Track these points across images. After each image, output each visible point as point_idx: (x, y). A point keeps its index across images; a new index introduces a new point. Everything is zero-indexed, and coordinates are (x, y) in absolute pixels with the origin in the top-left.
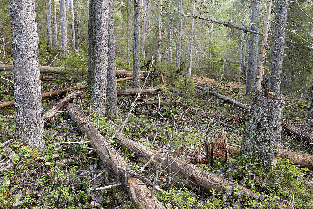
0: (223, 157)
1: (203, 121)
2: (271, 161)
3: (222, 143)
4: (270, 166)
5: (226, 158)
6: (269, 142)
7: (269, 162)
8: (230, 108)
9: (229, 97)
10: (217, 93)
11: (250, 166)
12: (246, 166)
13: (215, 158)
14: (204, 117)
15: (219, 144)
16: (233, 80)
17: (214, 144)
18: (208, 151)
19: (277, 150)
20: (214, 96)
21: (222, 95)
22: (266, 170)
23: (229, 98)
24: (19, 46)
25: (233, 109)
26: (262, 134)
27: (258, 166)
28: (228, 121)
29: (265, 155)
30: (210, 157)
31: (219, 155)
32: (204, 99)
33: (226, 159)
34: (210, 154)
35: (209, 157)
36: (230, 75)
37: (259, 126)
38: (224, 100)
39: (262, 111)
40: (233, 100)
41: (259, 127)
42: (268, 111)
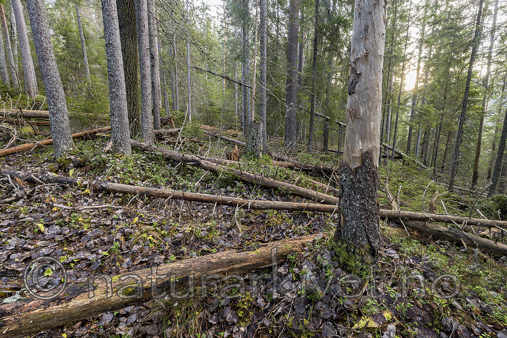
24: (117, 93)
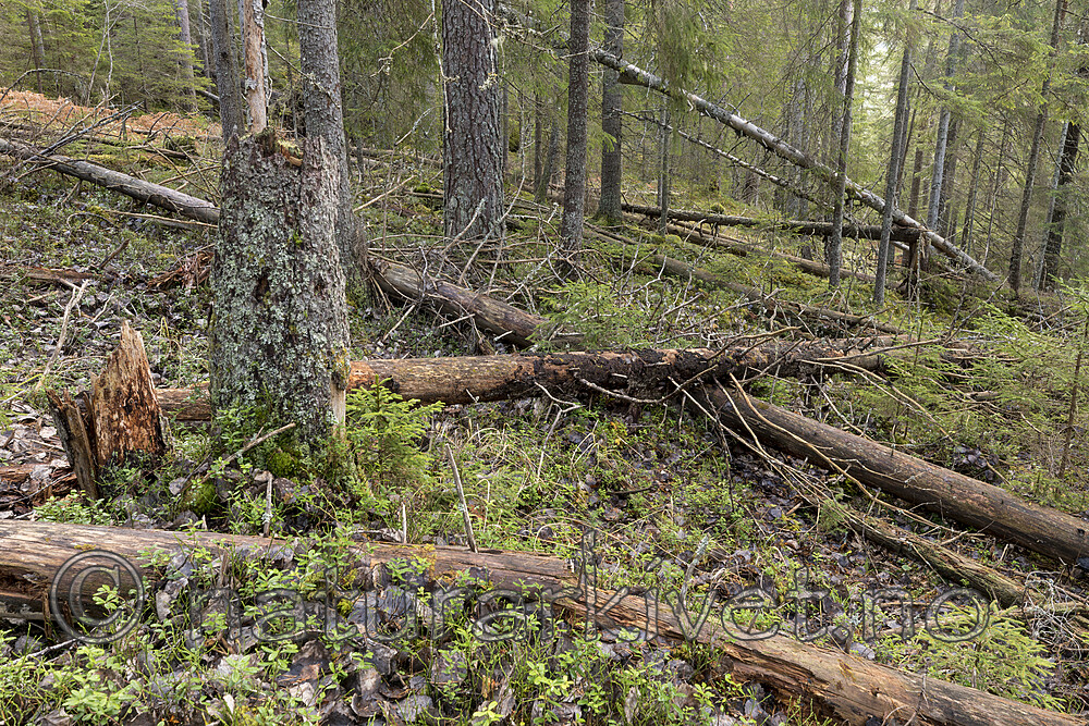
0: (147, 443)
1: (39, 304)
2: (324, 409)
3: (130, 386)
4: (325, 427)
5: (161, 443)
6: (309, 339)
7: (318, 416)
8: (165, 227)
9: (151, 180)
10: (90, 166)
11: (253, 447)
12: (239, 453)
13: (110, 456)
14: (45, 285)
15: (119, 391)
16: (164, 104)
17: (96, 397)
18: (69, 434)
19: (339, 363)
20: (81, 178)
21: (118, 174)
22: (313, 448)
23: (156, 186)
25: (178, 231)
26: (280, 314)
27: (285, 439)
28: (164, 287)
29: (300, 393)
30: (86, 458)
31: (127, 440)
32: (29, 196)
33: (161, 447)
34: (81, 443)
35: (80, 460)
36: (146, 78)
37: (263, 282)
38: (135, 196)
39: (265, 221)
40: (170, 192)
41: (264, 286)
42: (287, 218)
